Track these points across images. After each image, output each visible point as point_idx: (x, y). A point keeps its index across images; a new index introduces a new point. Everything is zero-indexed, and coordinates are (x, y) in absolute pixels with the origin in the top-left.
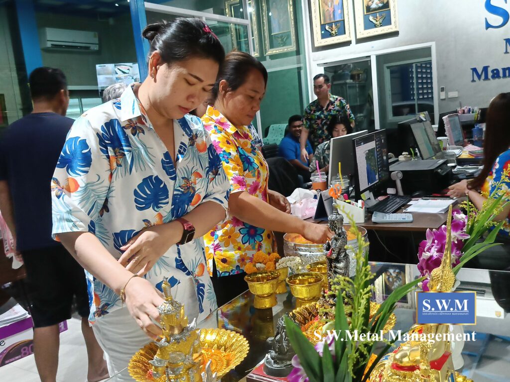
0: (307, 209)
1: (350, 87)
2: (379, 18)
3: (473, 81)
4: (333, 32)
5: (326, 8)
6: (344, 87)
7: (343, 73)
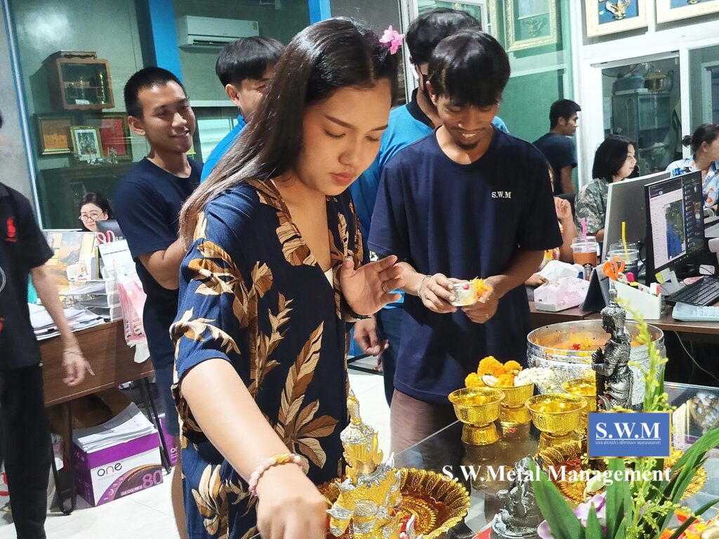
0: (566, 293)
1: (642, 100)
4: (619, 13)
6: (634, 100)
7: (632, 78)
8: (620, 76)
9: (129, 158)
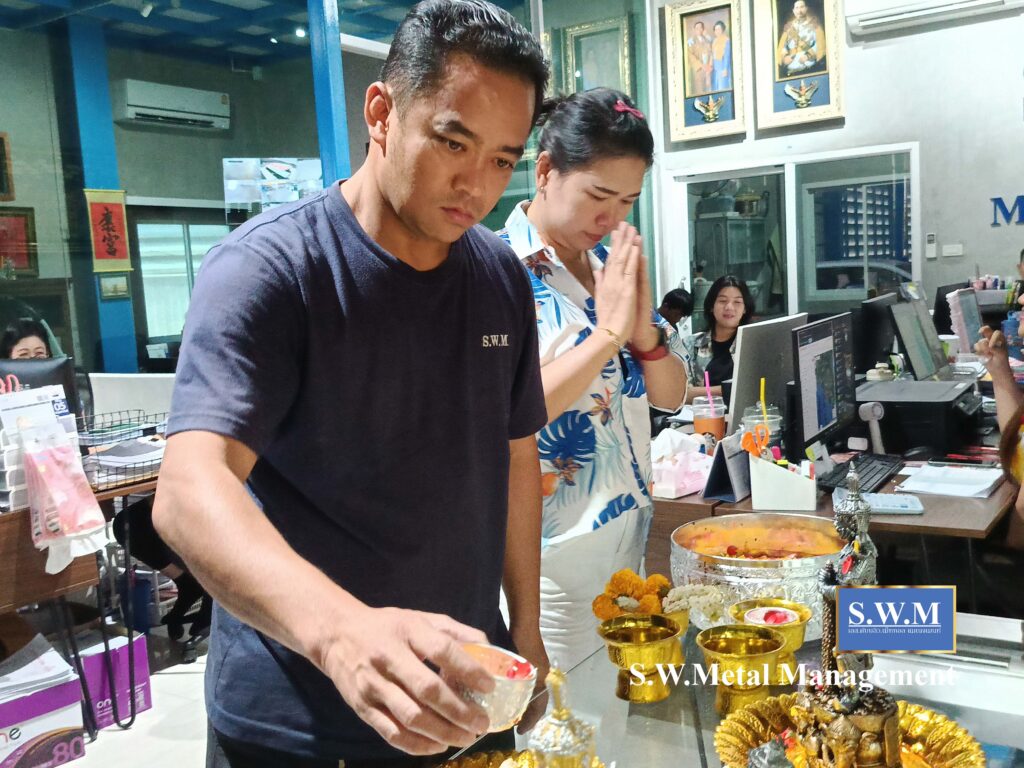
0: (687, 474)
1: (732, 226)
2: (804, 89)
3: (995, 224)
4: (710, 114)
5: (697, 65)
6: (722, 225)
7: (721, 197)
8: (704, 195)
9: (34, 273)
